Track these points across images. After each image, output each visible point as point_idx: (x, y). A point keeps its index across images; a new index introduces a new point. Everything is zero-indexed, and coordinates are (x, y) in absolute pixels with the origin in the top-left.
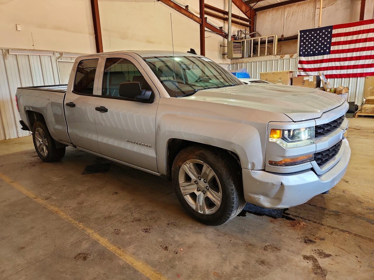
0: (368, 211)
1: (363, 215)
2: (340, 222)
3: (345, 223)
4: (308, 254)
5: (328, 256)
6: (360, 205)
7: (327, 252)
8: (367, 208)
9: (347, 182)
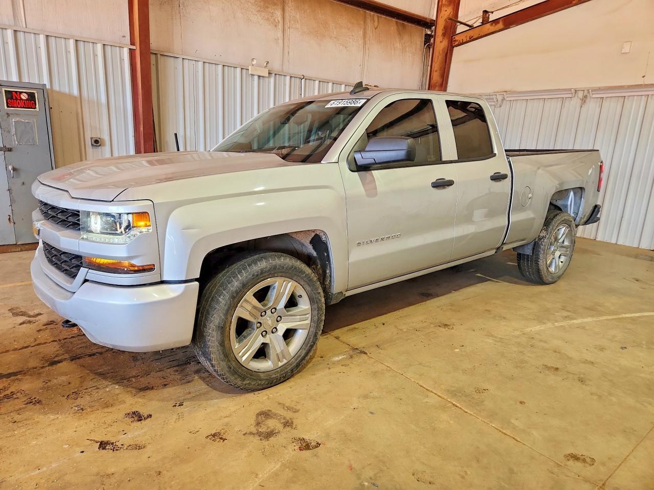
0: (8, 392)
1: (14, 381)
2: (38, 354)
3: (30, 357)
4: (40, 317)
5: (21, 324)
6: (30, 396)
7: (25, 325)
8: (14, 396)
9: (103, 445)
